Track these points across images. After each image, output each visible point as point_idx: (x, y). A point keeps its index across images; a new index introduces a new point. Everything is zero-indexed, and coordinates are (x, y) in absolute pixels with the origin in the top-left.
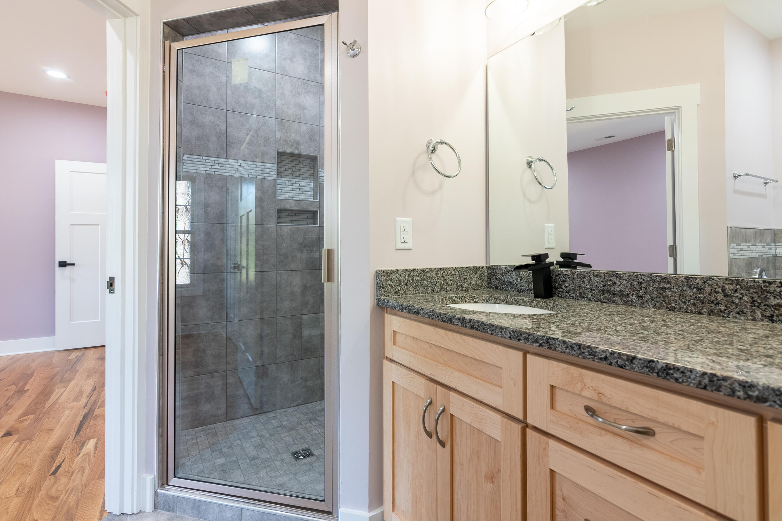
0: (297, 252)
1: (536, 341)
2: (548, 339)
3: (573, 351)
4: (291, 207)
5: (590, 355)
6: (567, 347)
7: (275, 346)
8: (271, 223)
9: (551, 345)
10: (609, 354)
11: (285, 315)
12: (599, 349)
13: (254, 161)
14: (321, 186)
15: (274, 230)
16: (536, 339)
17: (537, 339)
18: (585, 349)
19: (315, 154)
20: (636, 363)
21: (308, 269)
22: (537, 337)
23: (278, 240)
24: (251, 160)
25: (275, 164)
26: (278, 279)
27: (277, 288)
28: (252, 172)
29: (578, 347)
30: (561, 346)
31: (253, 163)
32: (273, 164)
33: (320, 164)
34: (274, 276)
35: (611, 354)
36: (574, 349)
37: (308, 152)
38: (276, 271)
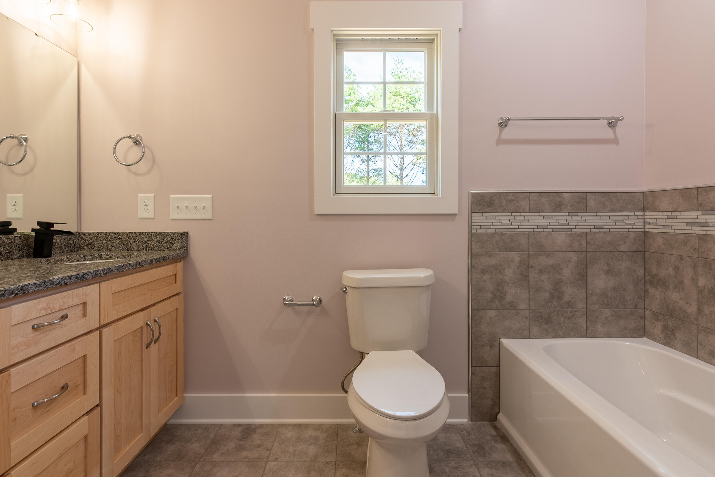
1: (12, 293)
2: (22, 287)
3: (41, 287)
5: (51, 285)
6: (37, 286)
9: (25, 290)
10: (61, 280)
12: (56, 279)
16: (11, 291)
17: (13, 291)
18: (48, 282)
20: (72, 278)
22: (13, 290)
29: (44, 283)
30: (33, 287)
35: (61, 279)
36: (42, 285)
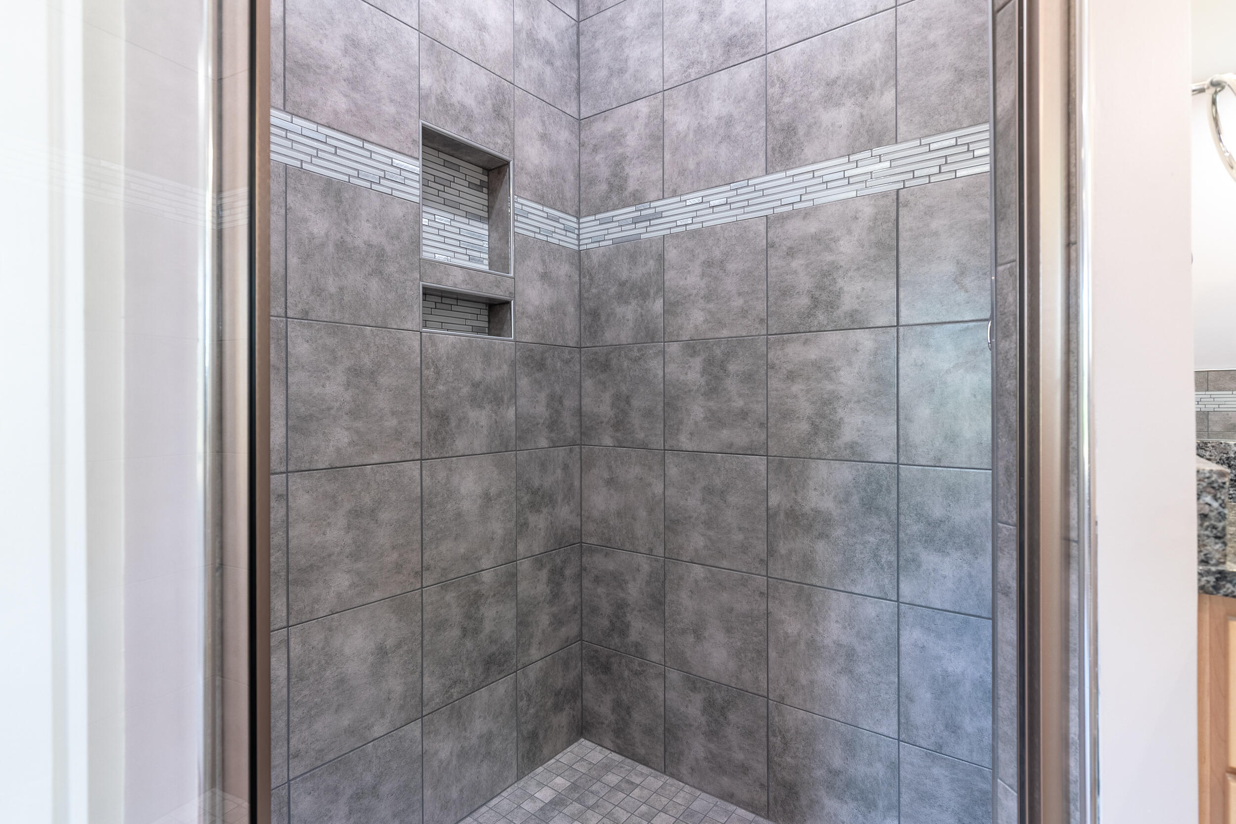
0: (468, 407)
4: (455, 285)
7: (419, 669)
8: (409, 326)
11: (443, 579)
13: (363, 136)
14: (517, 238)
15: (416, 344)
19: (505, 156)
21: (493, 450)
23: (425, 372)
24: (358, 133)
25: (418, 159)
26: (427, 481)
27: (425, 506)
28: (358, 170)
31: (360, 143)
32: (411, 157)
33: (516, 184)
34: (417, 473)
37: (492, 146)
38: (421, 460)
